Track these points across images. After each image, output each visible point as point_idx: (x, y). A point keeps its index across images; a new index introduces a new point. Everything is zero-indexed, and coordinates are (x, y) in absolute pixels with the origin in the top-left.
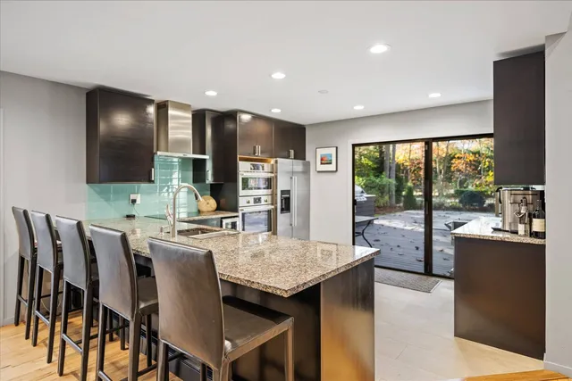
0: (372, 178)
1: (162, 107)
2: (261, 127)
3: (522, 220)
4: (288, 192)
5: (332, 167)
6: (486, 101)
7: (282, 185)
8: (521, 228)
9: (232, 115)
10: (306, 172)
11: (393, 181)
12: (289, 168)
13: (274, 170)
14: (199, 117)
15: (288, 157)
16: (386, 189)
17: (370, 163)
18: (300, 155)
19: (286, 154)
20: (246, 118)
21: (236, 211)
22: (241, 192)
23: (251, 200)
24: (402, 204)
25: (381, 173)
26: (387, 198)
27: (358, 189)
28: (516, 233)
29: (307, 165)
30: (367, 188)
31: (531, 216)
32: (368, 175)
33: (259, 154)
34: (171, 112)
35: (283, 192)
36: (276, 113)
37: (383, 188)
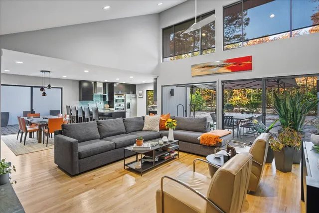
2: (121, 86)
4: (129, 103)
5: (142, 96)
7: (127, 101)
9: (112, 84)
10: (136, 98)
12: (130, 97)
13: (125, 97)
14: (104, 84)
18: (134, 93)
19: (129, 93)
20: (115, 85)
21: (114, 108)
22: (115, 103)
23: (118, 105)
29: (136, 96)
33: (120, 93)
34: (97, 83)
36: (124, 82)
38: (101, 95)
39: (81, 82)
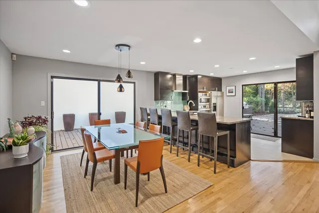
0: (252, 98)
1: (174, 76)
2: (206, 80)
3: (307, 112)
4: (215, 104)
5: (234, 94)
6: (293, 68)
7: (213, 101)
8: (307, 115)
9: (196, 77)
10: (222, 96)
11: (263, 99)
12: (216, 95)
13: (210, 95)
14: (185, 77)
15: (215, 90)
16: (260, 103)
17: (251, 90)
18: (220, 90)
19: (214, 89)
20: (199, 77)
21: (198, 110)
22: (199, 104)
23: (203, 106)
24: (268, 111)
25: (257, 95)
26: (260, 108)
27: (244, 103)
28: (305, 117)
29: (223, 94)
30: (249, 103)
31: (310, 111)
32: (249, 96)
33: (205, 90)
34: (177, 76)
35: (214, 104)
36: (212, 75)
37: (258, 103)
38: (179, 92)
39: (157, 75)
